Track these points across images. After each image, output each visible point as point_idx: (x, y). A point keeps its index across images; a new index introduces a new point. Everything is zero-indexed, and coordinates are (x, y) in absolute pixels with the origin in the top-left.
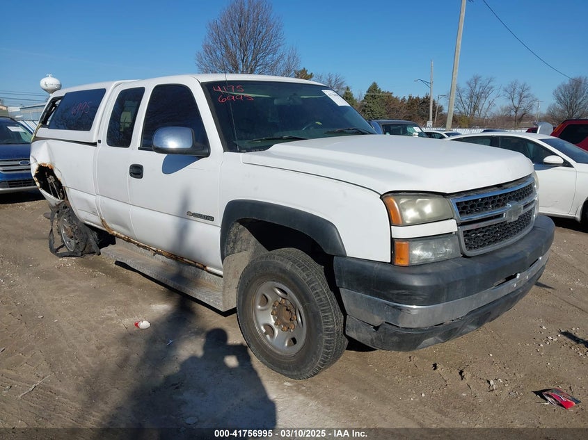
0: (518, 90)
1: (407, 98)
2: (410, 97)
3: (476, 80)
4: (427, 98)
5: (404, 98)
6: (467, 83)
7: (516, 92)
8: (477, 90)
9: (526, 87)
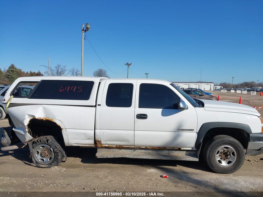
0: (75, 71)
1: (29, 72)
2: (31, 72)
3: (59, 66)
4: (39, 73)
5: (28, 72)
6: (55, 67)
7: (74, 72)
8: (60, 70)
9: (78, 70)
